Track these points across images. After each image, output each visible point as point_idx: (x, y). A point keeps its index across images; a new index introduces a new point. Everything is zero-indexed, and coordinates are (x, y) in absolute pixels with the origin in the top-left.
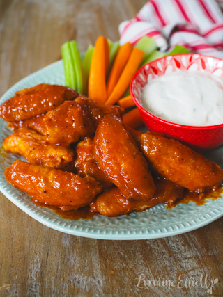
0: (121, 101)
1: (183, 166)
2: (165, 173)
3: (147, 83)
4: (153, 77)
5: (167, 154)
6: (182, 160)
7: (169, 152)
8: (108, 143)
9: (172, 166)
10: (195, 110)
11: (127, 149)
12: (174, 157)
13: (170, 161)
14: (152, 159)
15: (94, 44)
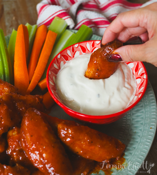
0: (41, 84)
1: (92, 147)
2: (79, 153)
3: (60, 68)
4: (65, 63)
5: (79, 140)
6: (91, 143)
7: (81, 138)
8: (31, 136)
9: (84, 148)
10: (99, 95)
11: (47, 141)
12: (85, 141)
13: (83, 145)
14: (68, 144)
15: (16, 29)
